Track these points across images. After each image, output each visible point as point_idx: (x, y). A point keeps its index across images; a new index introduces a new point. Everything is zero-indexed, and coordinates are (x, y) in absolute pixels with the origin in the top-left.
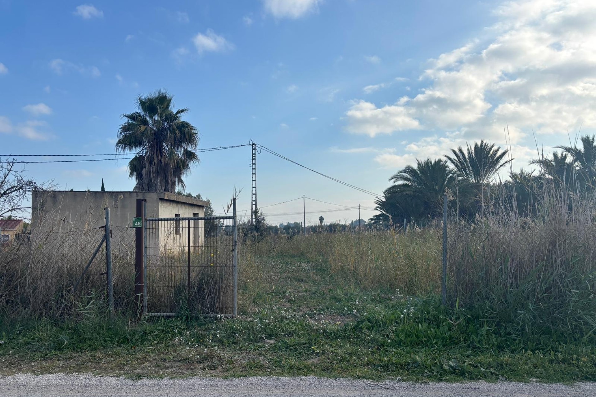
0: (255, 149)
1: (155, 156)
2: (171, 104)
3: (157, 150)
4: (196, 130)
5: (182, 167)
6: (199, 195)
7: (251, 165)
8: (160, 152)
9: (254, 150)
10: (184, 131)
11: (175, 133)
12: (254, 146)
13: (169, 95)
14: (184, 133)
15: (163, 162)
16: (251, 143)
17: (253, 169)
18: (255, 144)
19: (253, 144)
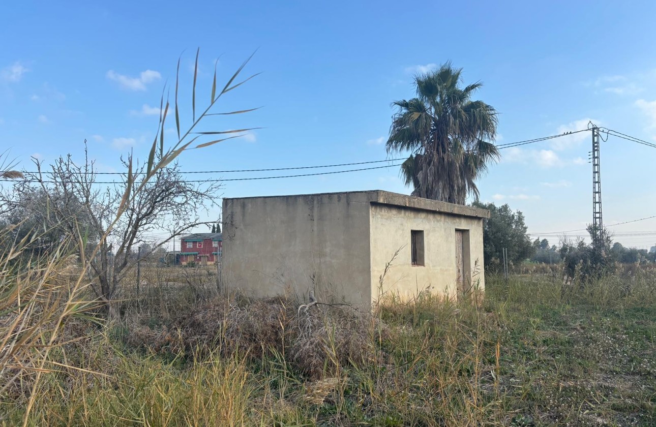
0: (598, 135)
1: (435, 153)
2: (459, 80)
3: (438, 145)
4: (493, 110)
5: (473, 164)
6: (506, 205)
7: (592, 160)
8: (443, 147)
9: (596, 138)
10: (474, 112)
11: (460, 117)
12: (595, 130)
13: (454, 68)
14: (474, 115)
15: (446, 160)
16: (591, 127)
17: (595, 165)
18: (598, 127)
19: (594, 129)
